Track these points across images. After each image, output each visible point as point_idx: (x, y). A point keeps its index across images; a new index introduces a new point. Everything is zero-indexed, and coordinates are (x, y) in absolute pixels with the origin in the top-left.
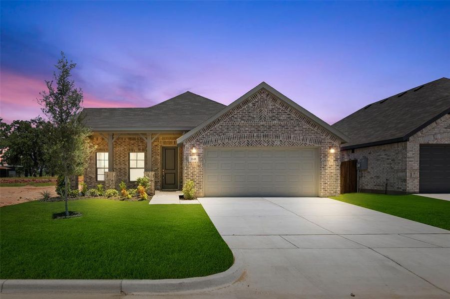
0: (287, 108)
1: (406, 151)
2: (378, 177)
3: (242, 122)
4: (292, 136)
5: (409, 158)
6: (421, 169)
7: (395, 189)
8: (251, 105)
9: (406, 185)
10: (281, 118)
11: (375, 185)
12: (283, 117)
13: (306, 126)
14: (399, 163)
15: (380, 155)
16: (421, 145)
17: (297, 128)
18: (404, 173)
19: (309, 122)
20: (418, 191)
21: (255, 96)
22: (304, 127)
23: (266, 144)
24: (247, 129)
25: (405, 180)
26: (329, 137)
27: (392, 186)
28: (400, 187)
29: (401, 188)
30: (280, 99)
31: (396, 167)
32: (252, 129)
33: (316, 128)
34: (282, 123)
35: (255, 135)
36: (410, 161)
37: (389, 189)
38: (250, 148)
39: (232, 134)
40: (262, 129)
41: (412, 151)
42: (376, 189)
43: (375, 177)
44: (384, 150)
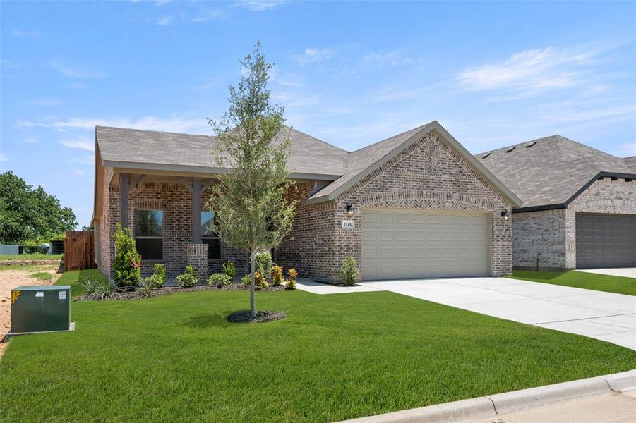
0: (458, 159)
1: (564, 219)
2: (525, 251)
3: (409, 173)
4: (465, 196)
5: (567, 228)
6: (577, 241)
7: (550, 265)
8: (419, 151)
9: (565, 260)
10: (452, 172)
11: (520, 261)
12: (455, 170)
13: (479, 185)
14: (555, 234)
15: (527, 224)
16: (577, 214)
17: (469, 187)
18: (562, 246)
19: (481, 180)
20: (574, 266)
21: (423, 139)
22: (477, 185)
23: (436, 206)
24: (414, 184)
25: (564, 255)
26: (501, 200)
27: (545, 262)
28: (556, 262)
29: (558, 264)
30: (452, 147)
31: (551, 239)
32: (421, 184)
33: (488, 188)
34: (454, 179)
35: (424, 193)
36: (569, 232)
37: (541, 265)
38: (419, 211)
39: (397, 190)
40: (431, 185)
41: (569, 220)
42: (521, 265)
43: (521, 250)
44: (534, 218)
